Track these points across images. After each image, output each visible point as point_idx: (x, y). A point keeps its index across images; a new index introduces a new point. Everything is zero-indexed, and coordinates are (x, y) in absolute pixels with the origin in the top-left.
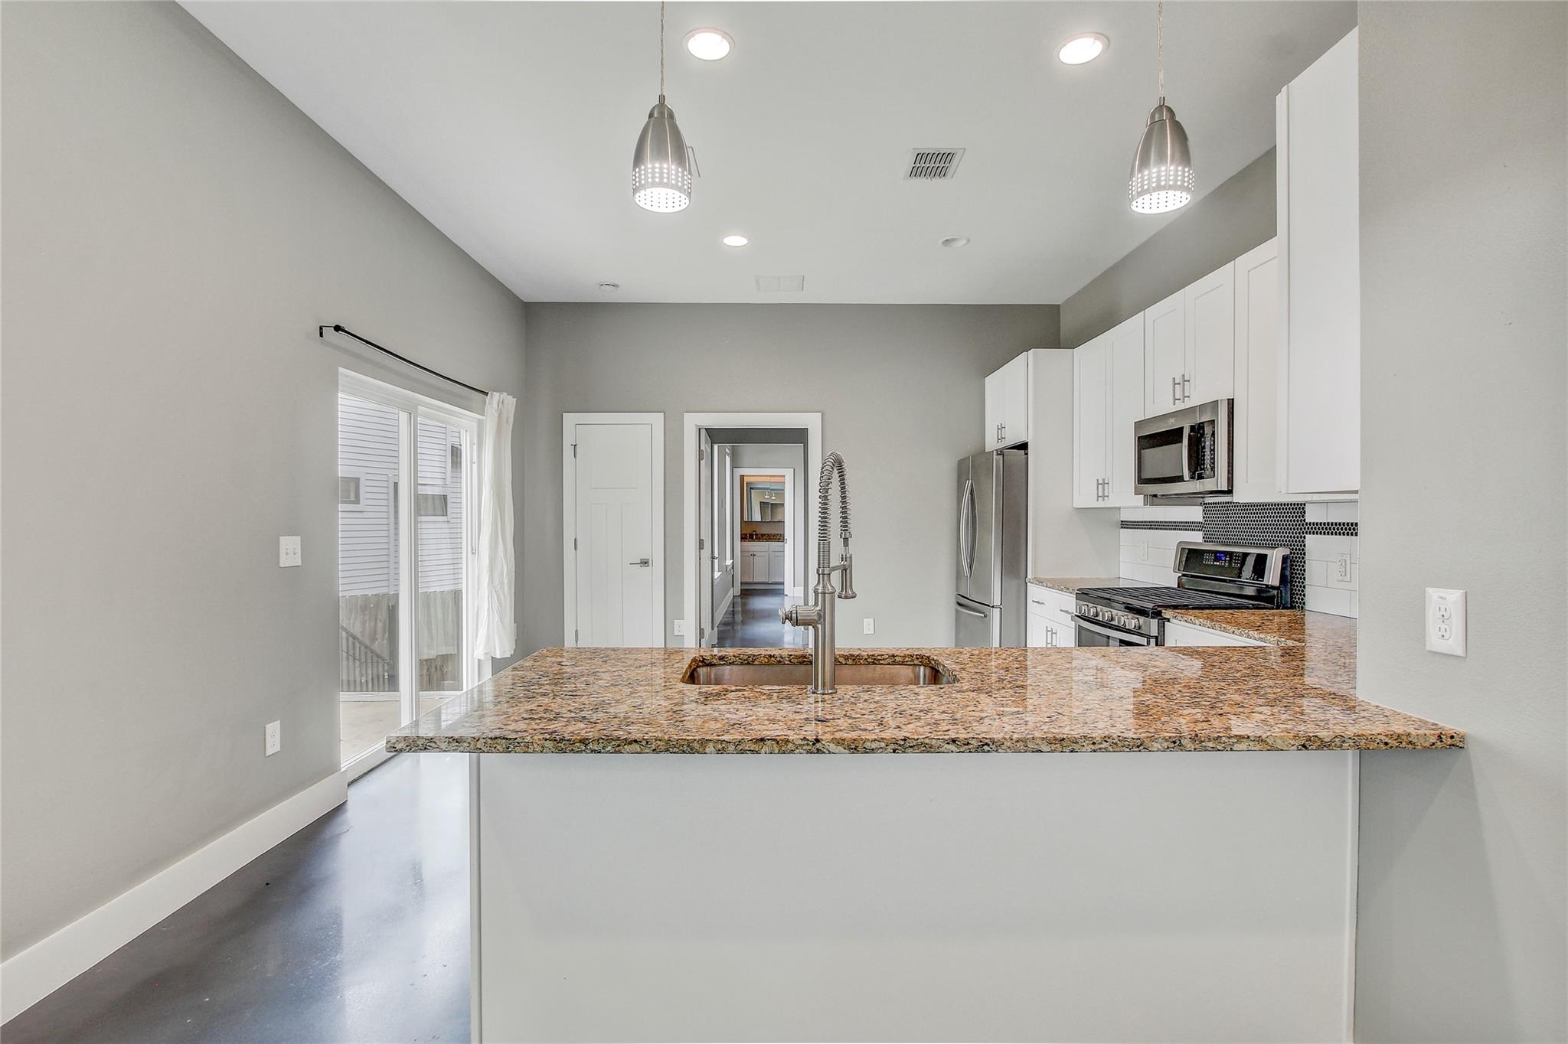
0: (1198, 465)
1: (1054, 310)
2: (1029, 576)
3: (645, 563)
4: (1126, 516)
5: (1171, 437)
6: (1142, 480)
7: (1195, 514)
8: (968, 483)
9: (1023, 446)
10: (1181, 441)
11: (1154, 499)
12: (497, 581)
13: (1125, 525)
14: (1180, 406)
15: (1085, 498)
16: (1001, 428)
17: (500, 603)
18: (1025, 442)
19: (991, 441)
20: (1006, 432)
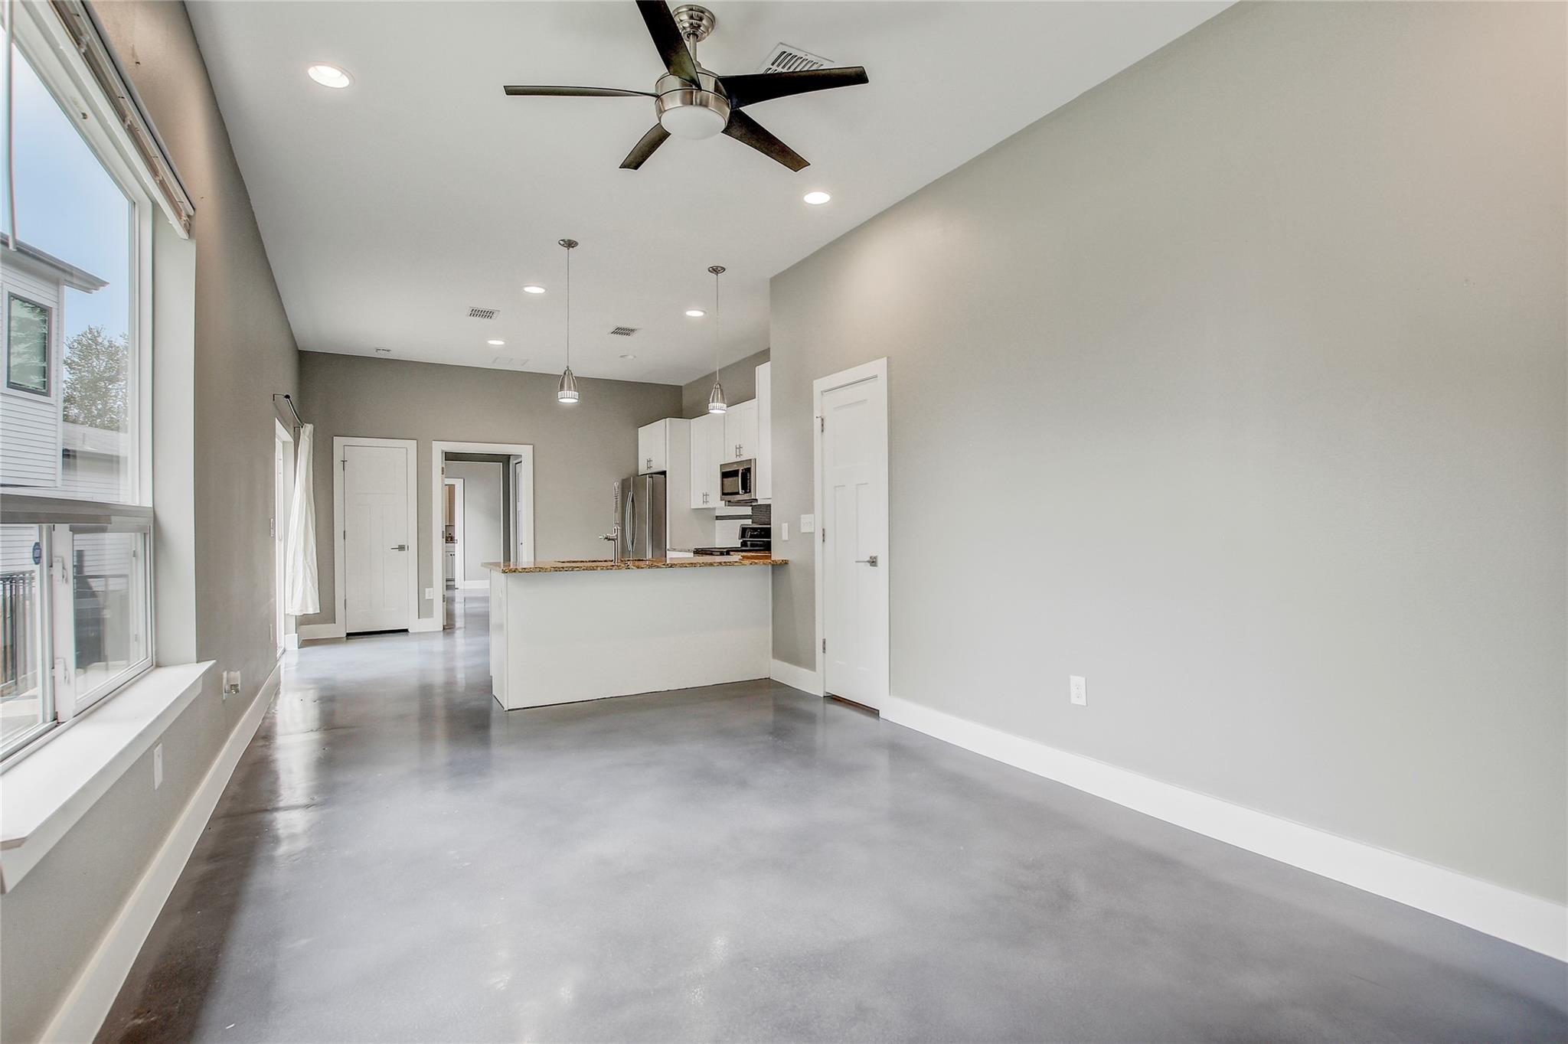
0: (746, 487)
1: (678, 390)
2: (668, 547)
3: (401, 548)
4: (718, 513)
5: (734, 474)
6: (724, 494)
7: (748, 510)
8: (630, 494)
9: (664, 473)
10: (738, 476)
11: (730, 503)
12: (309, 559)
13: (718, 518)
14: (739, 459)
15: (697, 503)
16: (649, 461)
17: (311, 572)
18: (664, 470)
19: (643, 469)
20: (653, 464)
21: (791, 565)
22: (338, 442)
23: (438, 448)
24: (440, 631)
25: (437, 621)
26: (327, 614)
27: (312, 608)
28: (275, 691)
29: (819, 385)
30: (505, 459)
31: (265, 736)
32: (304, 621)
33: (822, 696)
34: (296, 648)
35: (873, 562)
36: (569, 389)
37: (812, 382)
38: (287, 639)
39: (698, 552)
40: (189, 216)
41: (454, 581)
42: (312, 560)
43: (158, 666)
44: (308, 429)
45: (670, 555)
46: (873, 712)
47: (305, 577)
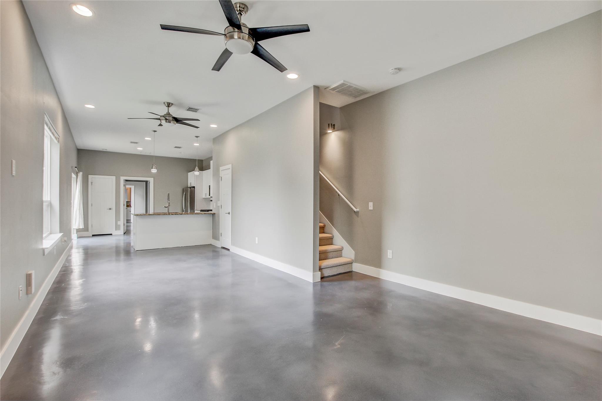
3: (110, 209)
8: (184, 193)
15: (204, 197)
16: (191, 183)
17: (81, 216)
18: (194, 186)
19: (189, 186)
20: (191, 184)
21: (216, 214)
22: (90, 176)
23: (123, 179)
24: (122, 235)
25: (122, 232)
26: (86, 229)
27: (82, 227)
28: (71, 248)
29: (221, 168)
30: (146, 182)
31: (68, 261)
32: (78, 231)
33: (220, 247)
34: (76, 239)
35: (229, 213)
36: (154, 169)
37: (219, 168)
38: (74, 236)
39: (201, 211)
40: (58, 138)
41: (130, 220)
42: (82, 212)
43: (51, 234)
44: (81, 174)
45: (195, 211)
46: (228, 250)
47: (79, 217)
